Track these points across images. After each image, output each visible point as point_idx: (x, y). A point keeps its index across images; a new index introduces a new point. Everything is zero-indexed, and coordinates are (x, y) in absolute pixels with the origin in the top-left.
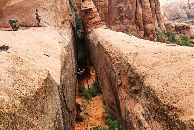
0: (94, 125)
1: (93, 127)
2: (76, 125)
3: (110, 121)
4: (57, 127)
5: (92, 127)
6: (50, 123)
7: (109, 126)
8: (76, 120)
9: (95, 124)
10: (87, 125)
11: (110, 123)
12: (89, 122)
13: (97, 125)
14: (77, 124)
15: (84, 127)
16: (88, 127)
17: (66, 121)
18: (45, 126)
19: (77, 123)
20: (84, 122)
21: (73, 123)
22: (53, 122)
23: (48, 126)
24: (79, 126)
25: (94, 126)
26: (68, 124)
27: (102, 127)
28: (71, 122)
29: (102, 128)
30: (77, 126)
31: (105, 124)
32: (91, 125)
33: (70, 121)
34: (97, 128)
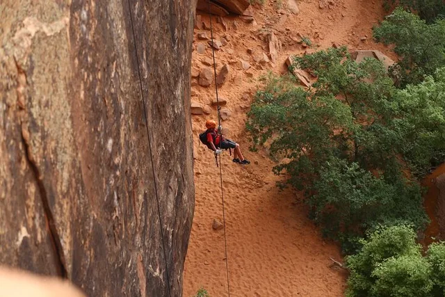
0: (309, 45)
1: (299, 52)
2: (200, 38)
3: (407, 21)
4: (84, 42)
5: (293, 55)
6: (42, 12)
7: (397, 53)
8: (198, 10)
9: (316, 36)
10: (266, 40)
11: (405, 31)
12: (280, 26)
13: (325, 46)
14: (205, 35)
15: (249, 52)
16: (273, 51)
17: (141, 11)
18: (13, 32)
19: (204, 28)
20: (249, 22)
21: (184, 26)
22: (61, 6)
23: (32, 30)
24: (218, 43)
25: (309, 51)
26: (155, 25)
27: (354, 56)
28: (173, 15)
29: (358, 61)
30: (201, 44)
31: (377, 40)
32: (287, 45)
33: (166, 12)
34: (325, 60)
